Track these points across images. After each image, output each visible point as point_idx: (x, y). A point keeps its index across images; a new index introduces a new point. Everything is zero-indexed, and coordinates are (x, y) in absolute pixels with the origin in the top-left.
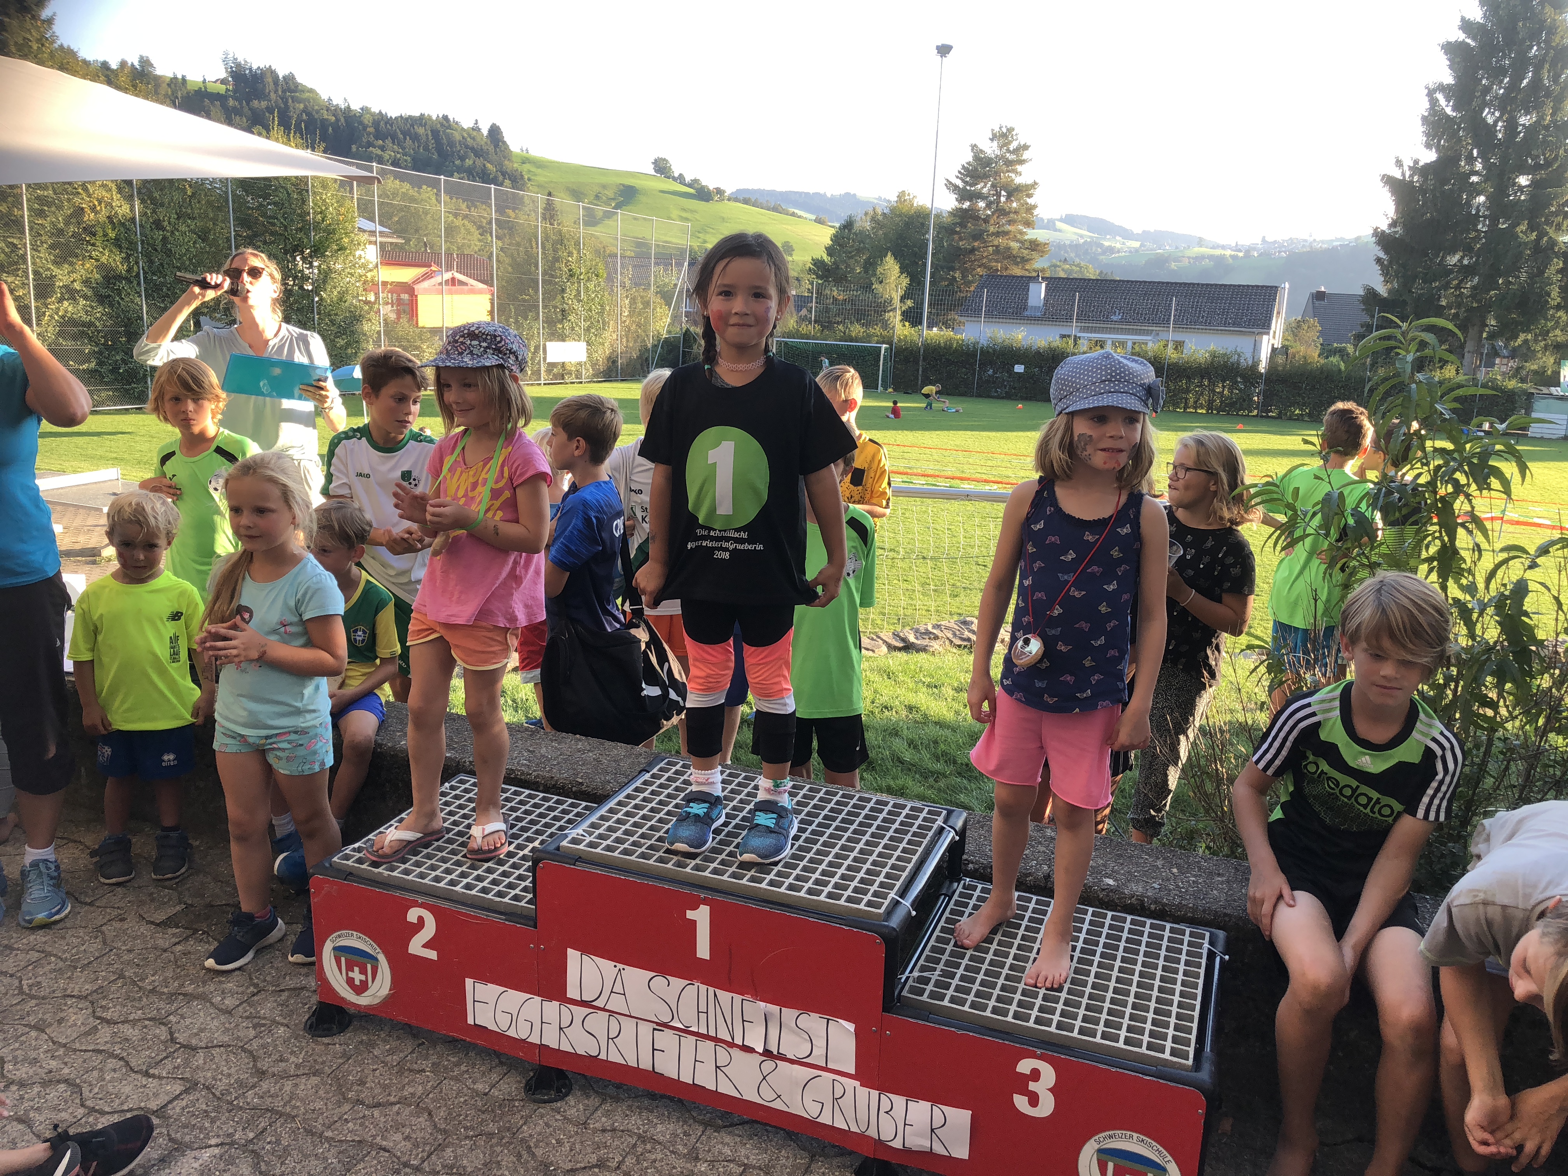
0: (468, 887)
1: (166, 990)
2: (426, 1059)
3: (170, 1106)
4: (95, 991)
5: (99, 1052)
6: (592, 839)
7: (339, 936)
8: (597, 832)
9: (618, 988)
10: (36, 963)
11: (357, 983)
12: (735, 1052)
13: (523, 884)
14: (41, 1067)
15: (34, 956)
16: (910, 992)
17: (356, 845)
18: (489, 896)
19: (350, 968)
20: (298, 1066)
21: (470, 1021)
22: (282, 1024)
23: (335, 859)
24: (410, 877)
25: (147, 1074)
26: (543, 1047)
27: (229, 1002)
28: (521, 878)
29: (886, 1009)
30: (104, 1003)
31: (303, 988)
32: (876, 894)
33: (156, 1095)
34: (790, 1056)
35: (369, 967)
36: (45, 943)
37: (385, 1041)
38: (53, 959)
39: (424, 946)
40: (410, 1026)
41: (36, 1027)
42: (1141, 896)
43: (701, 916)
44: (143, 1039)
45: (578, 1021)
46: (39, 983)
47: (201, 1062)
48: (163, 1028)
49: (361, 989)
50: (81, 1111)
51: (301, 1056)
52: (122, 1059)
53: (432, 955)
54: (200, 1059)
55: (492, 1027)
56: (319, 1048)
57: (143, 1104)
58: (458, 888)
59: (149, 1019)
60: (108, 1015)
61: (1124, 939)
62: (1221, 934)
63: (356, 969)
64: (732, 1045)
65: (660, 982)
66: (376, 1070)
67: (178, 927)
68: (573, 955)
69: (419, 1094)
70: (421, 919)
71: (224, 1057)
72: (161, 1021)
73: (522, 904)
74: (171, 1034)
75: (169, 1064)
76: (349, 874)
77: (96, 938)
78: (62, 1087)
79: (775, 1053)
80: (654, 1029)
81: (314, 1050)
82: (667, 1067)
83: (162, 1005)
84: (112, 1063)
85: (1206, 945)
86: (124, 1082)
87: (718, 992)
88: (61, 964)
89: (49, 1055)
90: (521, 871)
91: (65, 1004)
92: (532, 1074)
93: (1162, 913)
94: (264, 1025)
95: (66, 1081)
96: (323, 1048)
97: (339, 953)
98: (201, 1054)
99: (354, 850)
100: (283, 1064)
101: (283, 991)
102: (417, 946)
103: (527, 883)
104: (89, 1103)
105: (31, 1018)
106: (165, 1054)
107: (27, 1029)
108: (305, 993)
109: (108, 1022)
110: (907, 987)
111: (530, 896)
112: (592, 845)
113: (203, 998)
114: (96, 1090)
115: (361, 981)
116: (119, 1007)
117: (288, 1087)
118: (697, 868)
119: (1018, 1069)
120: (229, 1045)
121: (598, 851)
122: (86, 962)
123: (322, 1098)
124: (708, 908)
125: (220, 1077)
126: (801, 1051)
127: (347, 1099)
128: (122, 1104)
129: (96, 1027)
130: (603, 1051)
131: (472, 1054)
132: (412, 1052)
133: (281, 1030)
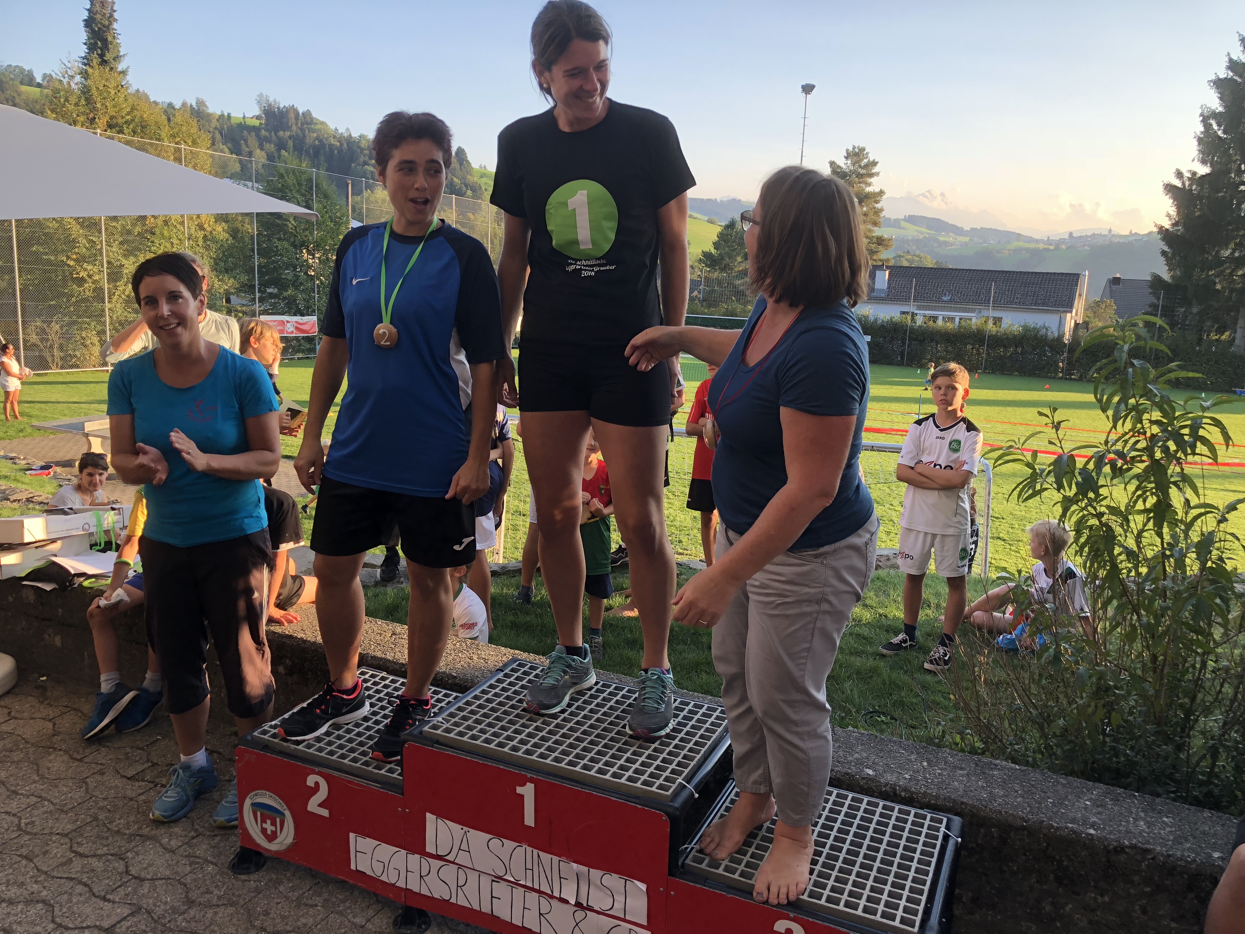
0: (354, 760)
1: (127, 832)
2: (320, 895)
3: (118, 926)
4: (75, 830)
5: (72, 879)
6: (448, 725)
7: (256, 795)
8: (453, 720)
9: (464, 846)
10: (34, 806)
11: (269, 832)
12: (554, 902)
14: (26, 889)
15: (33, 799)
16: (692, 860)
18: (370, 769)
19: (263, 821)
20: (219, 898)
21: (353, 867)
22: (212, 863)
23: (256, 734)
24: (311, 751)
25: (104, 899)
26: (407, 891)
27: (174, 843)
29: (671, 874)
30: (80, 840)
32: (667, 779)
33: (108, 916)
34: (596, 908)
35: (278, 820)
36: (42, 790)
37: (289, 880)
38: (46, 803)
39: (319, 805)
40: (311, 870)
41: (26, 857)
42: (895, 785)
43: (527, 791)
44: (105, 871)
45: (434, 871)
46: (33, 822)
47: (146, 891)
48: (121, 862)
49: (272, 837)
50: (52, 926)
51: (223, 890)
52: (86, 885)
53: (325, 813)
54: (145, 889)
55: (369, 872)
56: (237, 884)
57: (98, 923)
58: (346, 761)
60: (81, 850)
61: (875, 821)
62: (957, 821)
63: (269, 822)
64: (552, 897)
65: (496, 842)
66: (278, 903)
67: (143, 780)
68: (430, 817)
69: (310, 924)
70: (317, 784)
71: (164, 887)
72: (120, 857)
73: (395, 775)
74: (127, 867)
75: (121, 892)
76: (266, 747)
77: (81, 787)
78: (40, 906)
79: (585, 905)
80: (493, 881)
81: (233, 885)
82: (502, 911)
83: (123, 843)
84: (79, 888)
85: (943, 829)
86: (87, 905)
87: (541, 853)
88: (52, 808)
89: (33, 880)
91: (51, 840)
92: (400, 911)
93: (910, 800)
94: (198, 863)
95: (43, 902)
96: (240, 883)
97: (256, 808)
98: (147, 884)
100: (208, 896)
101: (216, 835)
102: (313, 805)
104: (58, 920)
105: (23, 850)
106: (119, 883)
107: (20, 859)
108: (233, 838)
109: (82, 855)
110: (691, 856)
111: (401, 769)
112: (448, 731)
113: (155, 839)
114: (64, 910)
115: (272, 831)
116: (90, 844)
117: (210, 914)
118: (528, 752)
119: (775, 929)
120: (169, 879)
121: (452, 735)
122: (70, 807)
123: (234, 925)
124: (533, 785)
125: (159, 904)
126: (605, 904)
127: (254, 927)
128: (82, 922)
129: (71, 859)
130: (454, 895)
131: (356, 893)
132: (309, 890)
133: (210, 868)
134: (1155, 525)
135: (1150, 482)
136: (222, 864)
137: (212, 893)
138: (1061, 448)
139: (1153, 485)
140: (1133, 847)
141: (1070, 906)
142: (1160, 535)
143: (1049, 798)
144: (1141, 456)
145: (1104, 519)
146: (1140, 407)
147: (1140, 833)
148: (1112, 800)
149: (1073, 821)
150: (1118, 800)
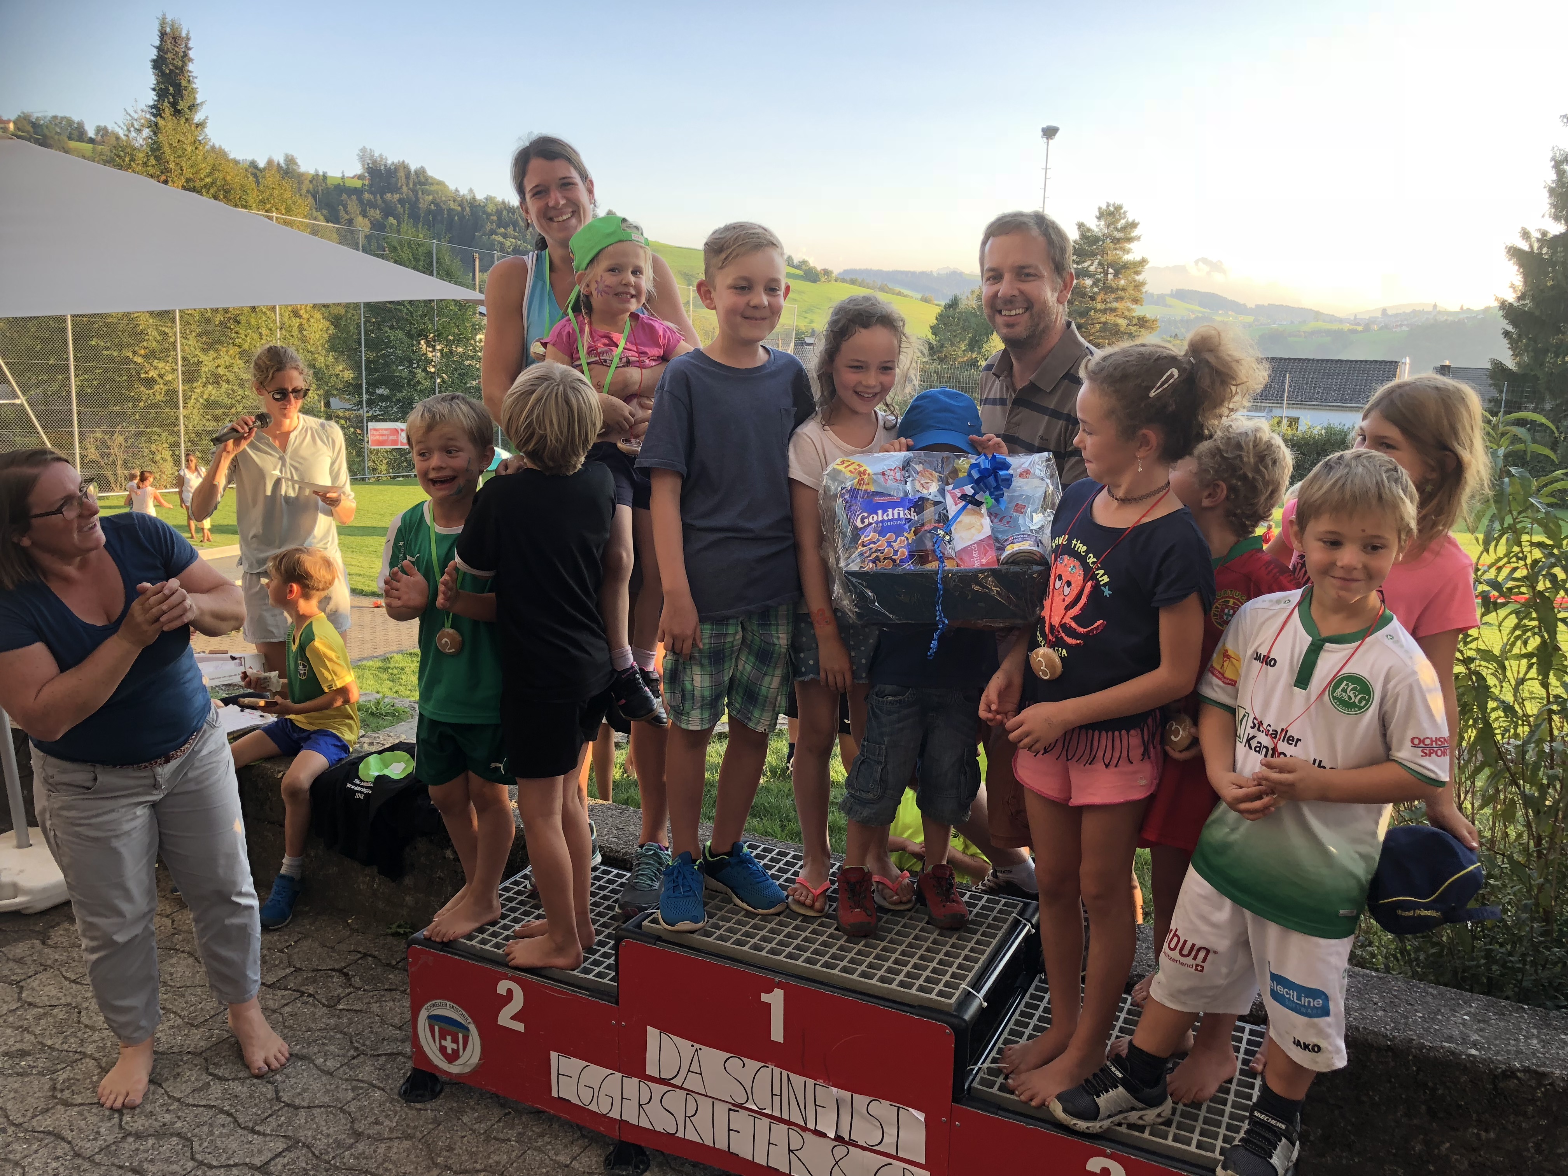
2: (512, 1129)
3: (273, 1163)
4: (210, 1049)
5: (210, 1107)
7: (434, 1005)
9: (695, 1067)
11: (449, 1051)
12: (808, 1136)
13: (608, 962)
14: (156, 1120)
16: (980, 1083)
19: (443, 1037)
20: (391, 1130)
21: (554, 1094)
22: (379, 1088)
25: (253, 1131)
26: (623, 1123)
27: (331, 1064)
28: (606, 955)
29: (955, 1100)
30: (216, 1060)
31: (399, 1054)
33: (260, 1152)
34: (861, 1143)
35: (460, 1036)
37: (473, 1109)
38: (172, 1015)
39: (513, 1018)
40: (498, 1097)
43: (775, 999)
44: (251, 1096)
45: (656, 1098)
47: (303, 1121)
48: (269, 1086)
49: (452, 1058)
50: (191, 1164)
51: (395, 1120)
52: (229, 1114)
53: (520, 1027)
54: (301, 1118)
55: (575, 1100)
56: (412, 1113)
57: (247, 1160)
60: (219, 1072)
63: (449, 1038)
64: (805, 1129)
65: (734, 1063)
66: (463, 1137)
67: (286, 989)
68: (652, 1033)
69: (503, 1163)
70: (510, 991)
71: (324, 1117)
74: (277, 1092)
75: (273, 1122)
78: (175, 1140)
79: (847, 1139)
80: (730, 1110)
81: (407, 1114)
82: (742, 1148)
84: (222, 1118)
86: (232, 1138)
87: (791, 1074)
88: (179, 1021)
89: (165, 1109)
90: (606, 949)
91: (182, 1060)
92: (612, 1148)
94: (362, 1088)
95: (178, 1135)
96: (414, 1112)
97: (433, 1022)
98: (303, 1113)
100: (378, 1127)
101: (380, 1055)
102: (505, 1018)
103: (612, 961)
104: (199, 1157)
106: (270, 1112)
110: (978, 1078)
111: (613, 974)
113: (307, 1059)
114: (205, 1144)
115: (453, 1050)
116: (230, 1065)
117: (381, 1150)
118: (772, 951)
119: (1088, 1168)
120: (329, 1106)
122: (202, 1020)
123: (412, 1163)
124: (782, 992)
125: (319, 1136)
126: (873, 1138)
127: (437, 1165)
128: (229, 1159)
129: (209, 1083)
130: (681, 1129)
131: (555, 1126)
132: (499, 1121)
133: (378, 1094)
134: (1539, 674)
135: (1532, 619)
136: (391, 1089)
137: (382, 1124)
139: (1535, 623)
140: (1527, 1070)
141: (1448, 1145)
142: (1545, 685)
143: (1416, 1011)
144: (1519, 587)
145: (1473, 666)
146: (1518, 526)
147: (1534, 1054)
148: (1495, 1014)
149: (1450, 1039)
150: (1504, 1014)
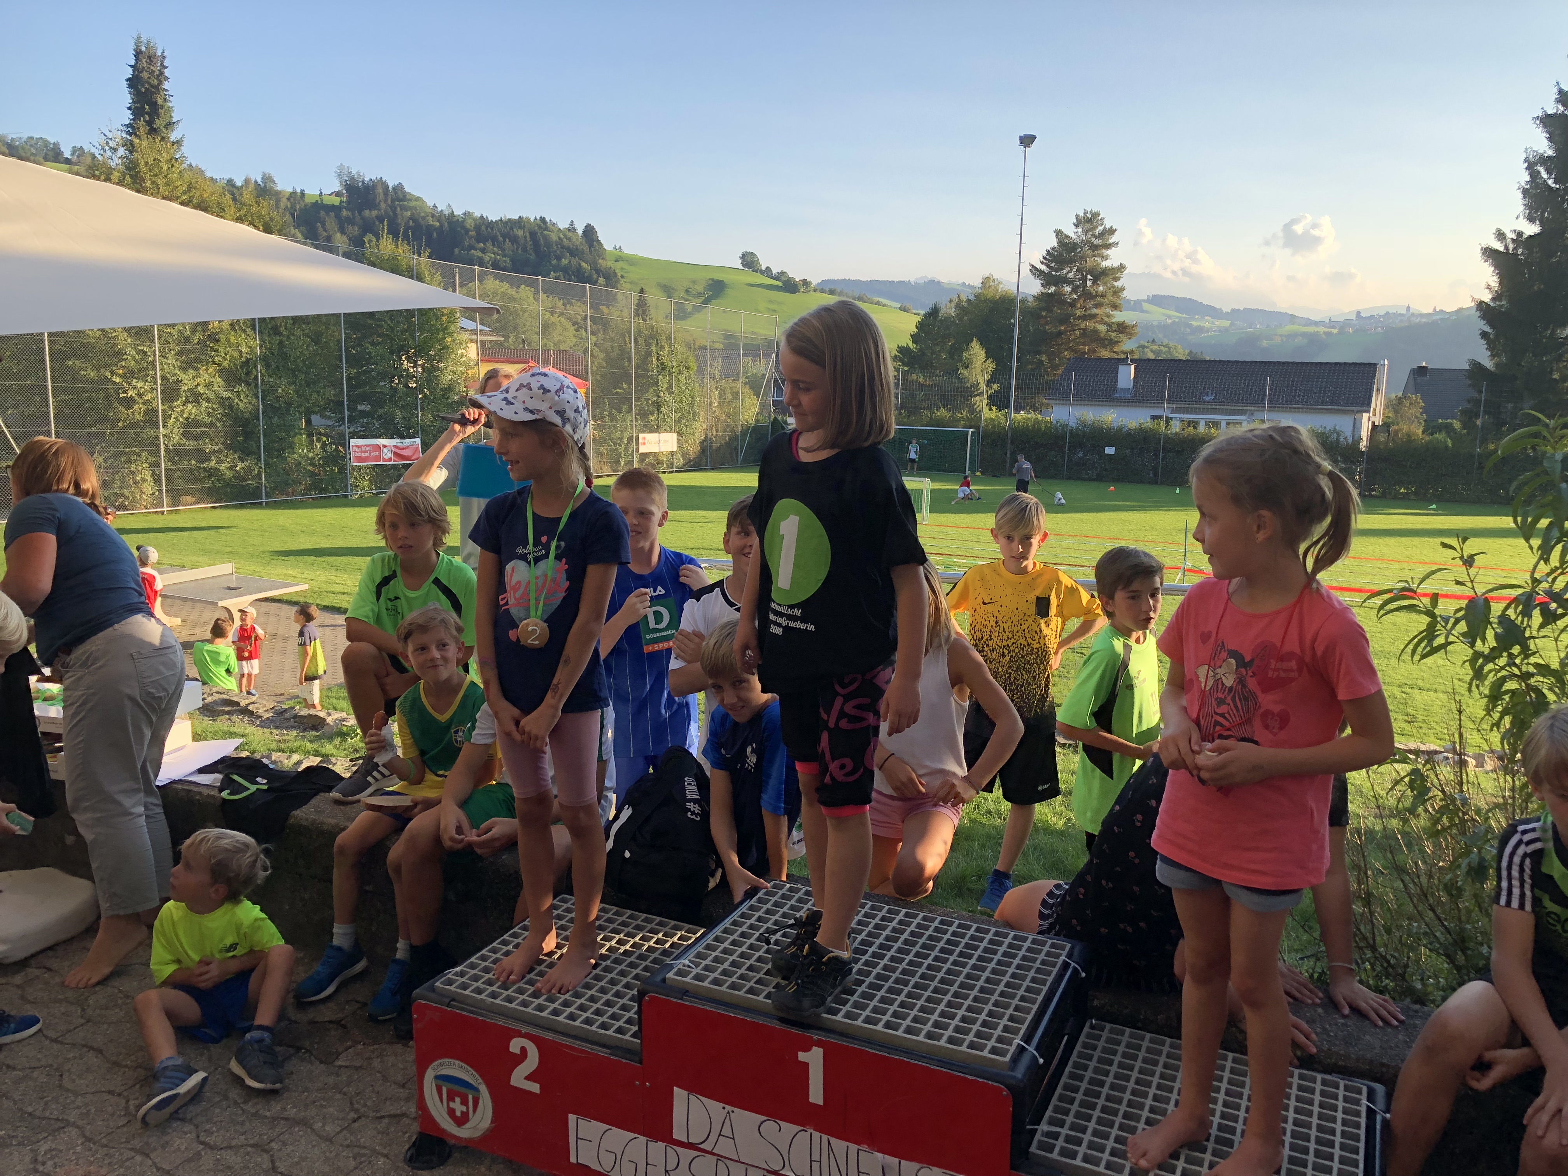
0: (572, 1017)
1: (268, 1114)
4: (200, 1113)
6: (698, 970)
7: (441, 1065)
8: (704, 963)
9: (727, 1131)
11: (458, 1114)
13: (628, 1015)
15: (142, 1073)
17: (458, 969)
18: (594, 1028)
19: (451, 1098)
21: (573, 1160)
22: (382, 1155)
24: (513, 1005)
27: (330, 1128)
28: (624, 1008)
29: (1012, 1165)
30: (208, 1127)
31: (404, 1115)
32: (1000, 1040)
35: (470, 1098)
39: (527, 1078)
40: (510, 1161)
41: (141, 1152)
43: (814, 1058)
44: (245, 1167)
49: (461, 1121)
53: (535, 1088)
55: (595, 1166)
58: (561, 1018)
59: (252, 1146)
60: (210, 1140)
62: (1380, 1090)
63: (458, 1100)
65: (770, 1126)
68: (679, 1093)
70: (524, 1050)
72: (263, 1148)
73: (627, 1037)
76: (452, 1000)
83: (264, 1130)
85: (1364, 1102)
87: (832, 1140)
90: (625, 1001)
91: (170, 1128)
94: (364, 1155)
97: (440, 1082)
99: (456, 974)
101: (383, 1117)
102: (519, 1078)
103: (632, 1014)
105: (136, 1141)
107: (132, 1153)
108: (406, 1121)
110: (1035, 1142)
111: (636, 1028)
112: (698, 977)
113: (304, 1123)
115: (462, 1113)
116: (222, 1132)
121: (706, 984)
124: (821, 1050)
133: (381, 1162)
136: (396, 1156)
138: (1473, 588)
145: (1532, 681)
